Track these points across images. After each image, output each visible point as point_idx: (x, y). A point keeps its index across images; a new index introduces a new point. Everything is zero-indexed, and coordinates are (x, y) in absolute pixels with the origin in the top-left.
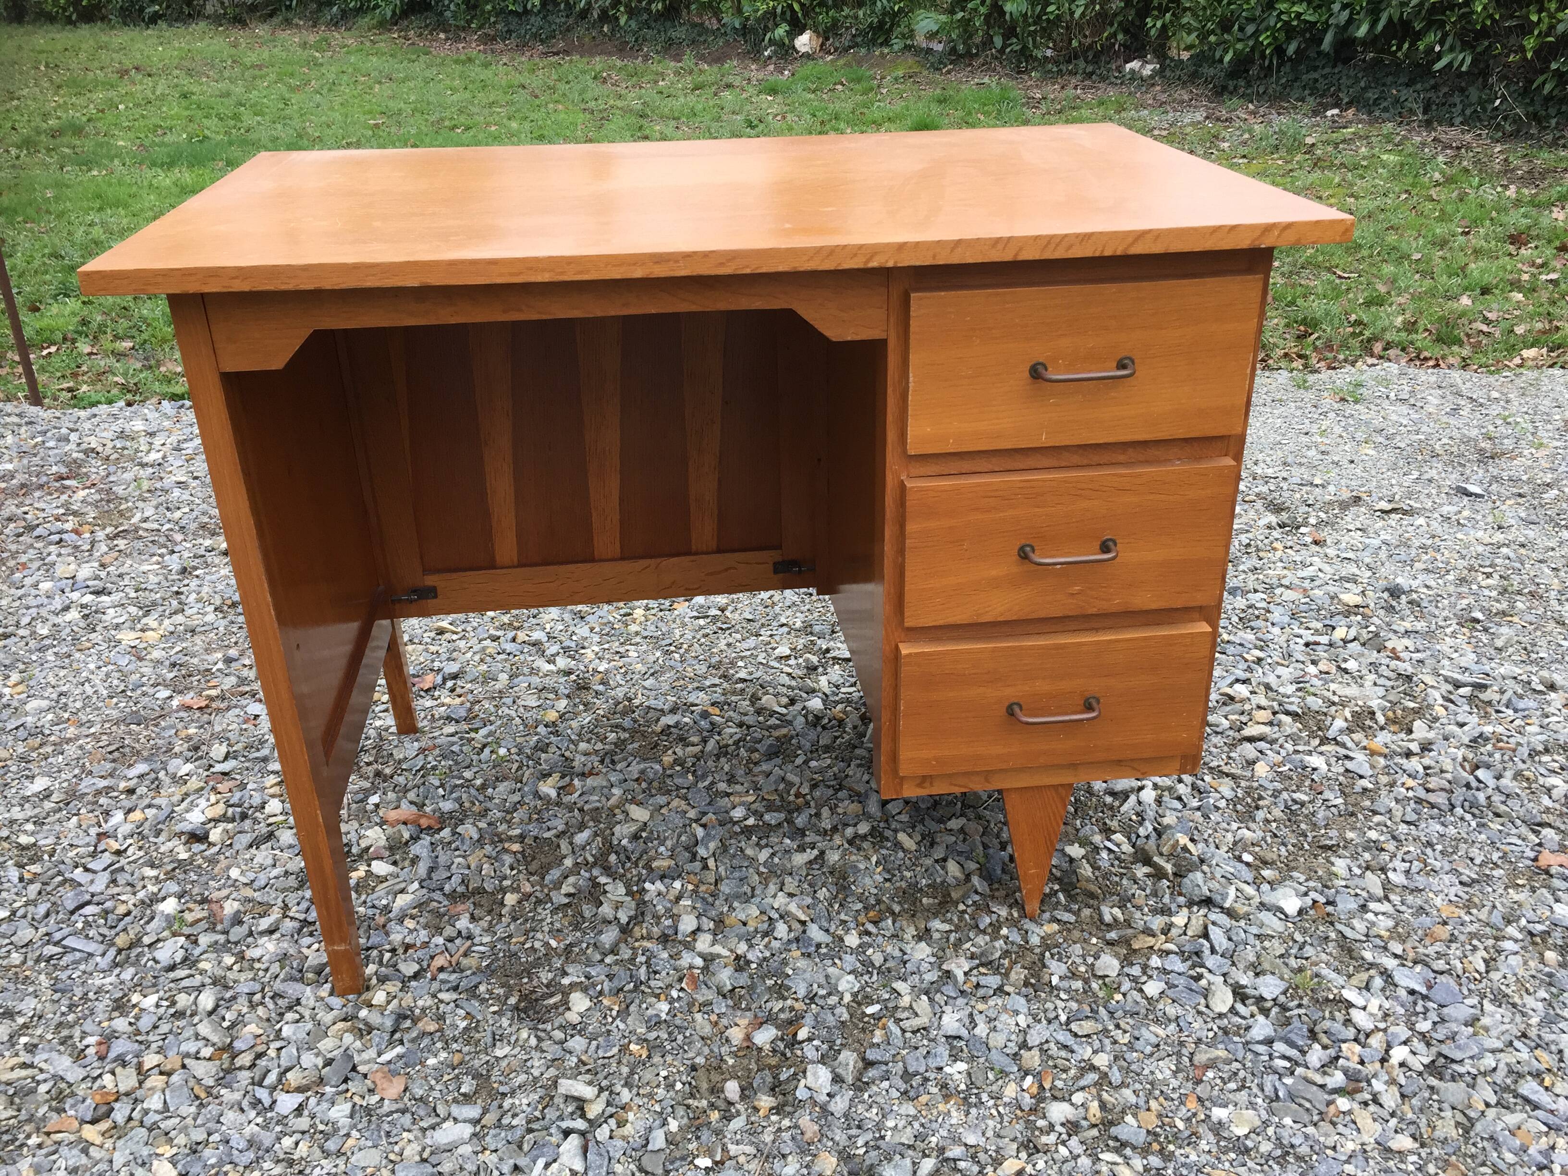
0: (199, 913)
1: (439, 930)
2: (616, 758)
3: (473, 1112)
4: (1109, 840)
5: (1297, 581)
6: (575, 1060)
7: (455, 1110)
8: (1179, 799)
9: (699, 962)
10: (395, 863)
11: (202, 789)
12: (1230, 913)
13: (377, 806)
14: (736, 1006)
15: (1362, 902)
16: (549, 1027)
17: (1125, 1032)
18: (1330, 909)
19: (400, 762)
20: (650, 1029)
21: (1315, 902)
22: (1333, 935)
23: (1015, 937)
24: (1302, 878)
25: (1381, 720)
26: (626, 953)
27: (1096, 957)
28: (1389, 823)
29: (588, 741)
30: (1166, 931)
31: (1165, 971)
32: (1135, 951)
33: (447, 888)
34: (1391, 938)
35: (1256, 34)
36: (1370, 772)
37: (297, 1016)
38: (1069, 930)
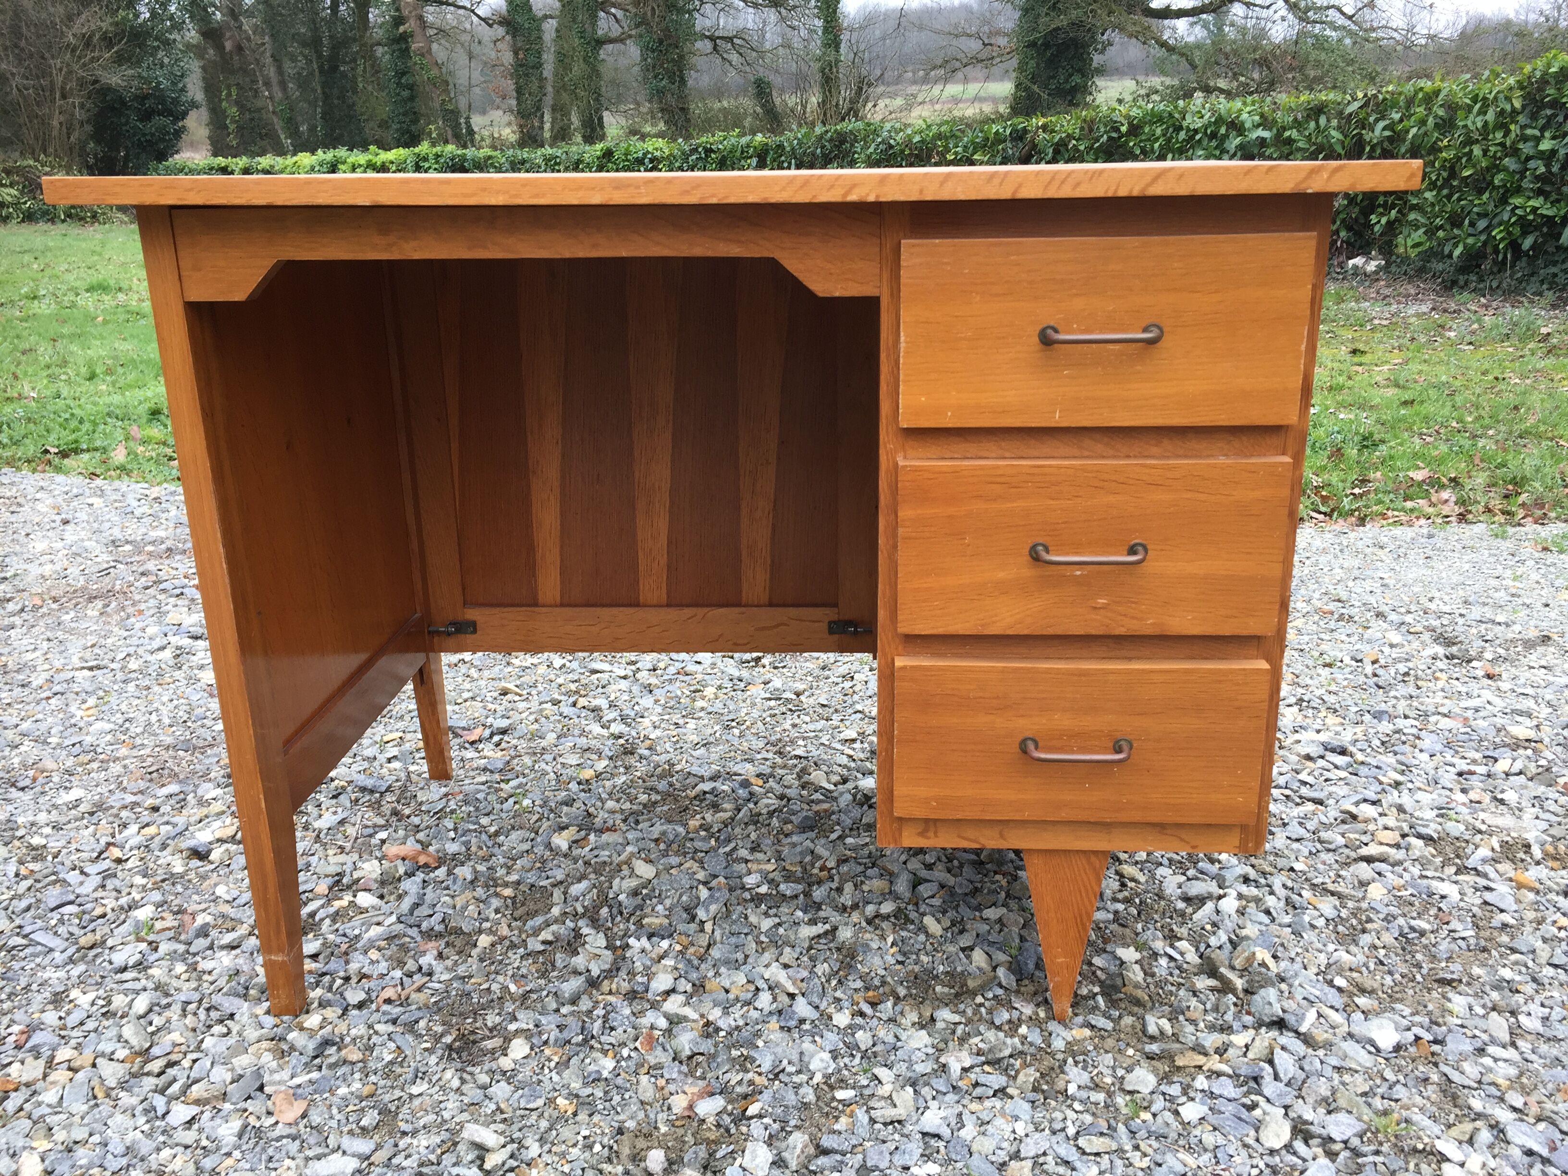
0: (170, 921)
1: (401, 964)
2: (640, 818)
3: (364, 1146)
4: (1172, 946)
5: (1457, 710)
6: (493, 1107)
7: (347, 1142)
8: (1268, 912)
9: (663, 1023)
10: (381, 897)
11: (223, 812)
12: (1307, 1040)
13: (383, 842)
14: (691, 1073)
15: (1479, 1044)
16: (477, 1070)
17: (1145, 1155)
18: (1436, 1048)
19: (421, 804)
20: (585, 1084)
21: (1418, 1038)
22: (1435, 1077)
23: (1035, 1037)
24: (1407, 1011)
25: (1537, 852)
26: (585, 1004)
27: (1129, 1070)
28: (1530, 964)
29: (618, 801)
30: (1221, 1051)
31: (1212, 1095)
32: (1179, 1069)
33: (425, 926)
34: (1511, 1088)
35: (1488, 228)
36: (1515, 907)
37: (225, 1030)
38: (1103, 1038)
